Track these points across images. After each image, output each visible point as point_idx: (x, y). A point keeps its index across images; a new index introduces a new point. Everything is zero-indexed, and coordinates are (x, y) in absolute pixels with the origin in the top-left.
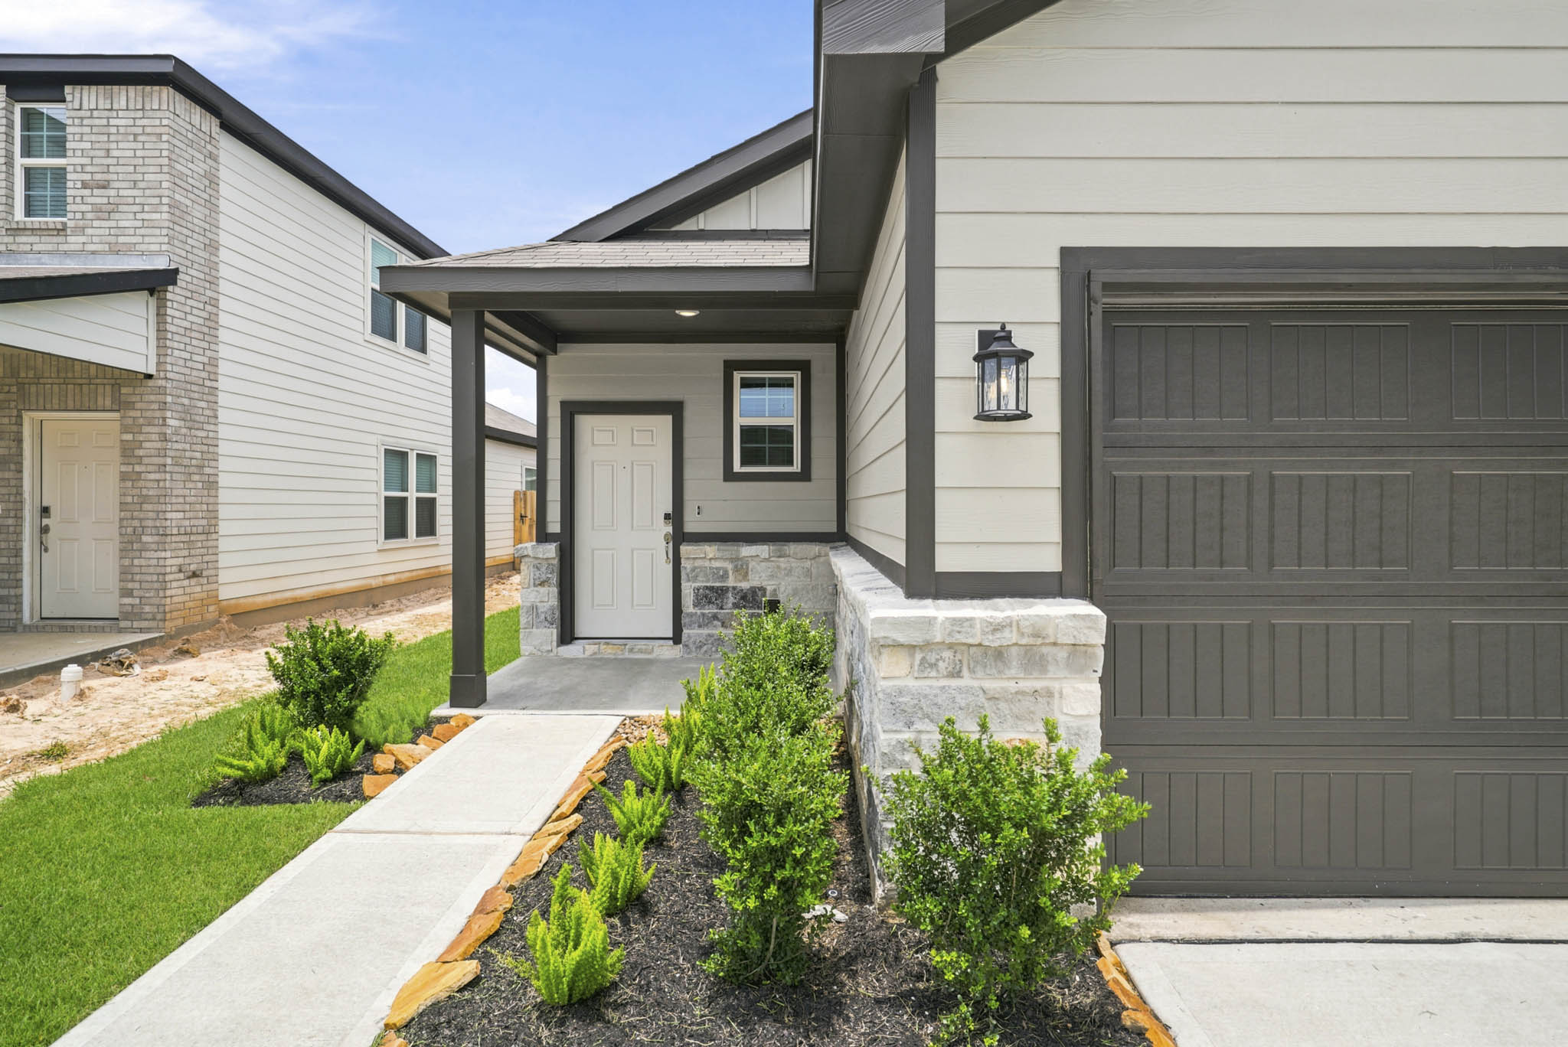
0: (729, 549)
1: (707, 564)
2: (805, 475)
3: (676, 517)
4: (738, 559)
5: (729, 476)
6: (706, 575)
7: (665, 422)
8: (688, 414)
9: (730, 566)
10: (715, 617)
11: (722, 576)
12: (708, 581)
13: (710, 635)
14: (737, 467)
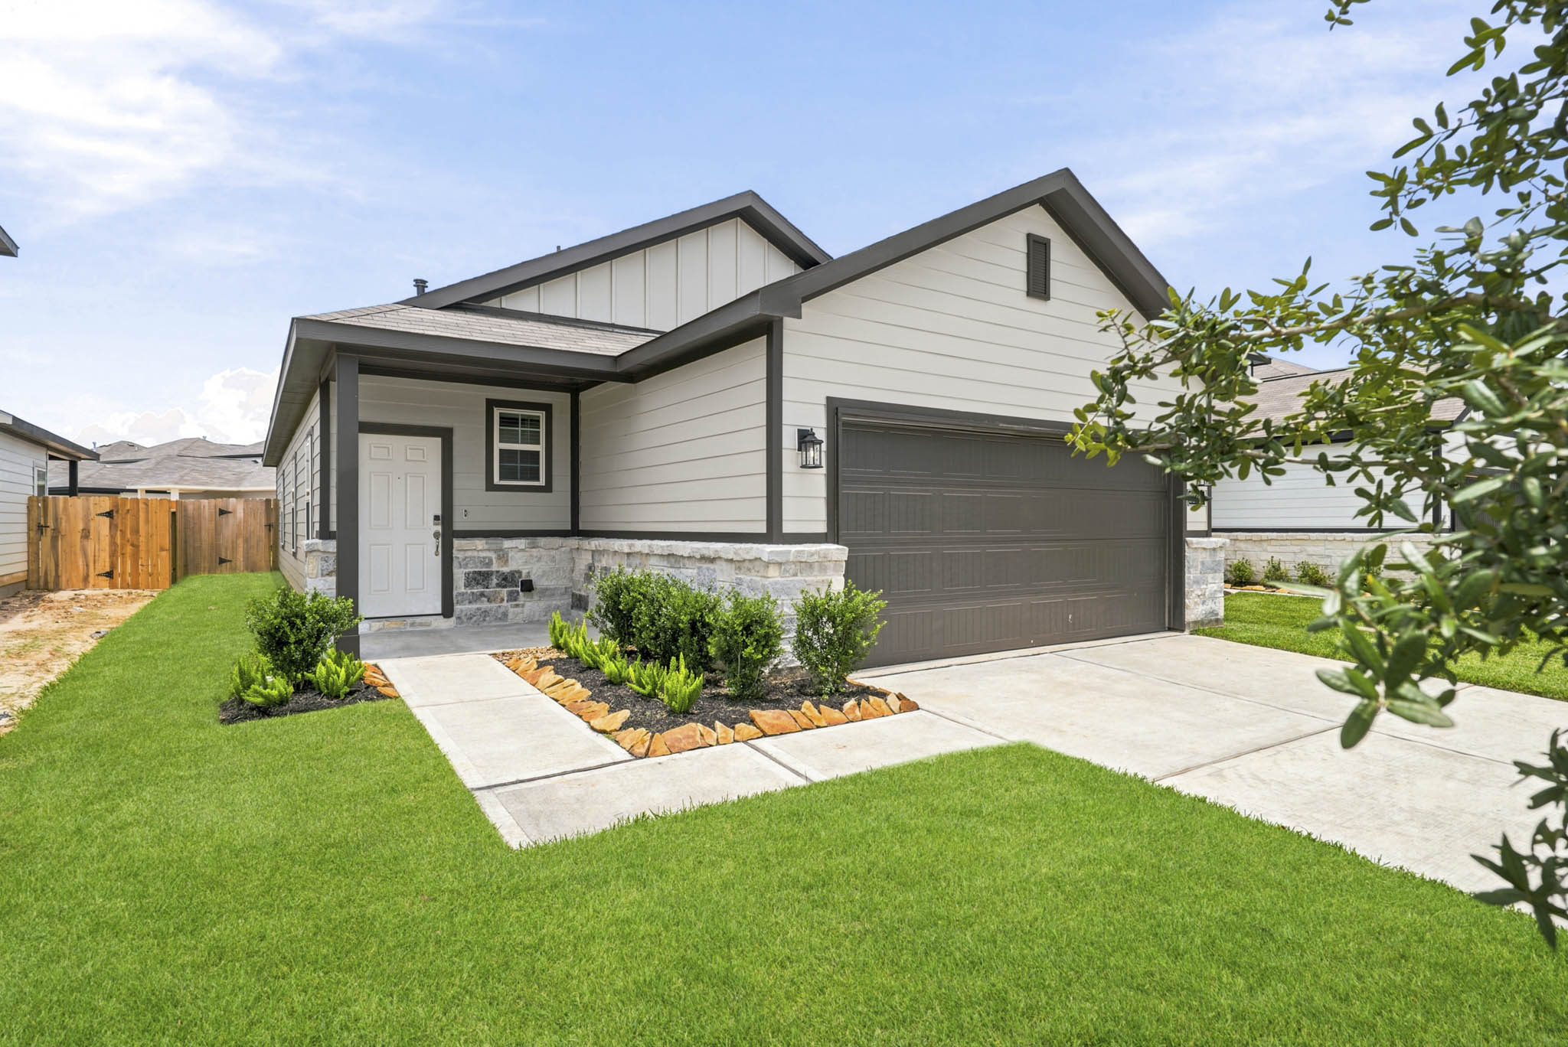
0: (495, 542)
1: (476, 554)
2: (548, 488)
3: (446, 518)
4: (501, 550)
5: (491, 487)
6: (475, 563)
7: (437, 442)
8: (457, 438)
9: (493, 556)
10: (482, 595)
11: (487, 564)
12: (477, 567)
13: (478, 609)
14: (496, 480)
